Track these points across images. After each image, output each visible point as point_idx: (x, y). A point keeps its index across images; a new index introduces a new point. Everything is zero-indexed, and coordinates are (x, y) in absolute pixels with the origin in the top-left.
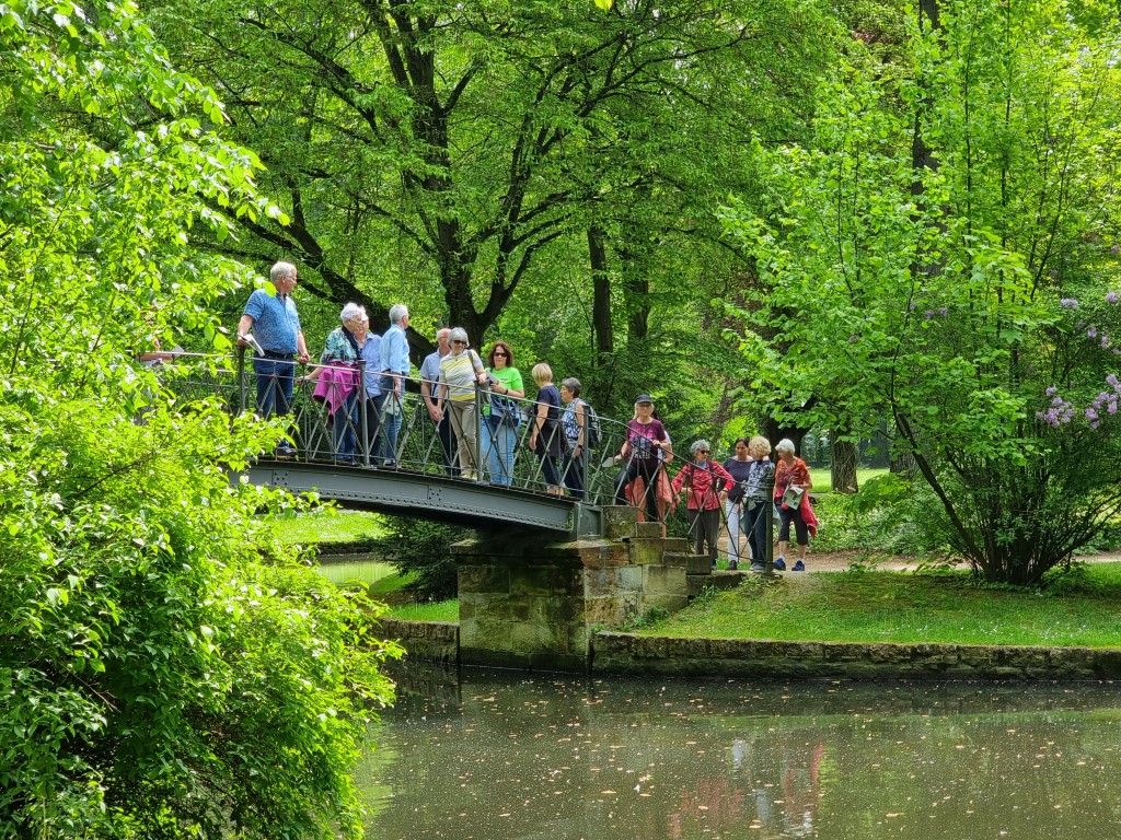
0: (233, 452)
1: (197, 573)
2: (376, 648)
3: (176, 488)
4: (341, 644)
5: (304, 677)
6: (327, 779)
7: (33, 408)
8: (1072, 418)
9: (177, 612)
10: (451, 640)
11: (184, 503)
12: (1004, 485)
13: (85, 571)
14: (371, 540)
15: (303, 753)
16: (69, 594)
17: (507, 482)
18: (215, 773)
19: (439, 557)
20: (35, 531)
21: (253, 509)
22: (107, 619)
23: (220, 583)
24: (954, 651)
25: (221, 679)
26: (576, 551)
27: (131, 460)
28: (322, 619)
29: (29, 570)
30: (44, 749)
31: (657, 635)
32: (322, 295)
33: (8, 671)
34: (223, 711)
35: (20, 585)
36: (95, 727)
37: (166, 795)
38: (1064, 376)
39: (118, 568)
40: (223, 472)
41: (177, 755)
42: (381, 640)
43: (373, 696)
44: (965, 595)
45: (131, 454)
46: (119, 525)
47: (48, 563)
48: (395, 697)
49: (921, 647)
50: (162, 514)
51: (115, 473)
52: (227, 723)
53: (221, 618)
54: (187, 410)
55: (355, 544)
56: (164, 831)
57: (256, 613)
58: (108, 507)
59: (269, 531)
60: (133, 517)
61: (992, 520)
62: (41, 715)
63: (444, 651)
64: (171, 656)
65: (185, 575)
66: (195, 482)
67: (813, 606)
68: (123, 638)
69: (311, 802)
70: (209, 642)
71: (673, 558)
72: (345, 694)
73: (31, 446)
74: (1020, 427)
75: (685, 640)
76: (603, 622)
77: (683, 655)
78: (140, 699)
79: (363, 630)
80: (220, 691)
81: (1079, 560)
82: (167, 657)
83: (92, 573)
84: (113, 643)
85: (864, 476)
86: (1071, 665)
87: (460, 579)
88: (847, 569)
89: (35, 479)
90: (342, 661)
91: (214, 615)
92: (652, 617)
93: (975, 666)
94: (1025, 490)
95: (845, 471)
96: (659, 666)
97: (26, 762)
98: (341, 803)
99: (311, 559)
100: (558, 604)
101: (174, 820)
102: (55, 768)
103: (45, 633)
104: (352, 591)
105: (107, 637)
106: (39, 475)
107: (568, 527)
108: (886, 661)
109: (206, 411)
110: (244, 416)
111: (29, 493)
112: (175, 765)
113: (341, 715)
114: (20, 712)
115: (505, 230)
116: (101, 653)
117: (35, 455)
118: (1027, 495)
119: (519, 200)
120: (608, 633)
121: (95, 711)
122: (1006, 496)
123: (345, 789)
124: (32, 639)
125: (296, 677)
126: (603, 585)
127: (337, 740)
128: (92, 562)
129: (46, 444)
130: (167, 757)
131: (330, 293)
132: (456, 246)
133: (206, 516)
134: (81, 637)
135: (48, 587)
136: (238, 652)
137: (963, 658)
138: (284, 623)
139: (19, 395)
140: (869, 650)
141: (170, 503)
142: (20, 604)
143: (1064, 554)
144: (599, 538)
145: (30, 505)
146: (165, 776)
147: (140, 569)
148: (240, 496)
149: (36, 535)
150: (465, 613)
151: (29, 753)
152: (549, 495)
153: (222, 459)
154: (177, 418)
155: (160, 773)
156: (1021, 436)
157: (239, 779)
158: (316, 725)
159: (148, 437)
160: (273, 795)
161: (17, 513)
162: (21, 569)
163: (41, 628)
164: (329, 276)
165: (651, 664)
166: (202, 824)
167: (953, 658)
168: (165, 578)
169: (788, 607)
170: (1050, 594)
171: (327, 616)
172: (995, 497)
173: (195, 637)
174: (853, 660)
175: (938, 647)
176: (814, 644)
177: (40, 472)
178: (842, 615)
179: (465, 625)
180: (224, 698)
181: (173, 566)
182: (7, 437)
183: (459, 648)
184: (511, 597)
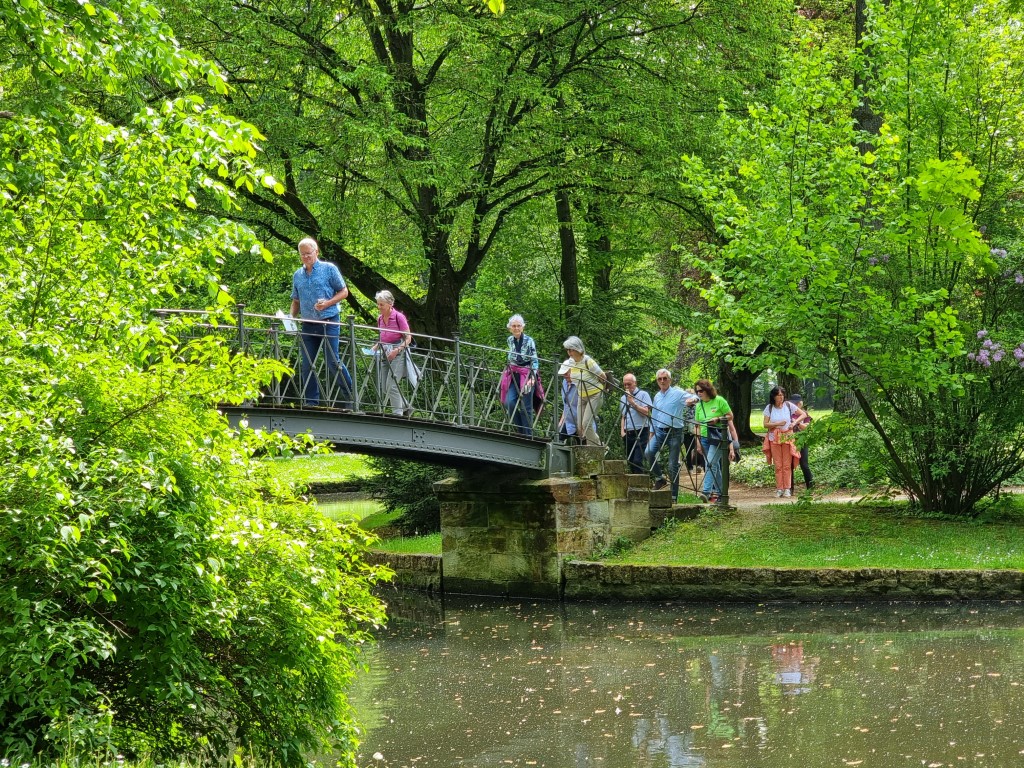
1: (203, 510)
2: (367, 573)
4: (336, 571)
5: (304, 601)
6: (324, 698)
7: (49, 361)
9: (186, 546)
10: (435, 571)
11: (189, 445)
12: (939, 423)
14: (360, 480)
16: (80, 532)
19: (423, 495)
20: (51, 473)
21: (252, 451)
22: (119, 556)
23: (224, 519)
24: (894, 575)
25: (228, 607)
26: (548, 487)
27: (140, 405)
28: (319, 550)
29: (46, 510)
30: (59, 674)
31: (623, 564)
33: (27, 602)
34: (230, 635)
35: (39, 524)
36: (106, 654)
38: (993, 321)
39: (130, 508)
40: (223, 415)
42: (371, 566)
43: (367, 619)
44: (903, 524)
45: (140, 399)
46: (130, 468)
47: (65, 503)
48: (387, 618)
49: (864, 571)
50: (169, 456)
51: (126, 417)
52: (234, 647)
53: (227, 550)
55: (346, 484)
57: (259, 545)
58: (120, 452)
60: (142, 460)
61: (927, 455)
62: (56, 642)
63: (429, 580)
64: (180, 587)
65: (191, 512)
67: (764, 535)
68: (134, 572)
69: (310, 719)
70: (216, 573)
71: (637, 493)
72: (340, 617)
73: (48, 395)
74: (953, 369)
75: (649, 568)
76: (573, 553)
77: (646, 582)
78: (151, 628)
79: (355, 558)
80: (226, 617)
81: (1007, 491)
82: (176, 588)
83: (105, 513)
84: (127, 576)
86: (1000, 586)
87: (443, 514)
88: (795, 502)
89: (52, 425)
90: (337, 586)
91: (220, 548)
92: (619, 547)
93: (914, 589)
94: (958, 426)
96: (625, 592)
97: (42, 687)
99: (305, 494)
100: (532, 536)
102: (69, 693)
103: (59, 567)
104: (343, 523)
105: (118, 571)
106: (56, 422)
107: (540, 466)
108: (832, 585)
111: (45, 437)
113: (339, 638)
114: (38, 640)
115: (479, 195)
116: (112, 585)
117: (52, 403)
118: (959, 433)
119: (492, 166)
120: (579, 563)
121: (106, 640)
122: (940, 433)
123: (340, 707)
124: (48, 573)
125: (296, 602)
126: (573, 519)
127: (334, 662)
128: (105, 502)
129: (62, 392)
132: (435, 209)
134: (92, 570)
135: (64, 525)
136: (244, 582)
137: (903, 581)
138: (284, 554)
139: (36, 349)
140: (817, 575)
142: (36, 542)
143: (993, 485)
144: (569, 475)
145: (46, 449)
147: (150, 509)
148: (241, 439)
149: (52, 477)
150: (447, 545)
151: (44, 678)
152: (523, 437)
155: (170, 694)
157: (245, 698)
158: (315, 648)
161: (34, 457)
162: (39, 509)
165: (618, 590)
167: (893, 581)
168: (174, 515)
169: (742, 536)
170: (981, 522)
171: (324, 547)
172: (931, 434)
173: (203, 567)
174: (802, 585)
175: (879, 571)
176: (766, 570)
177: (57, 420)
178: (791, 544)
179: (448, 556)
180: (230, 625)
181: (182, 504)
182: (26, 388)
183: (442, 577)
184: (489, 531)
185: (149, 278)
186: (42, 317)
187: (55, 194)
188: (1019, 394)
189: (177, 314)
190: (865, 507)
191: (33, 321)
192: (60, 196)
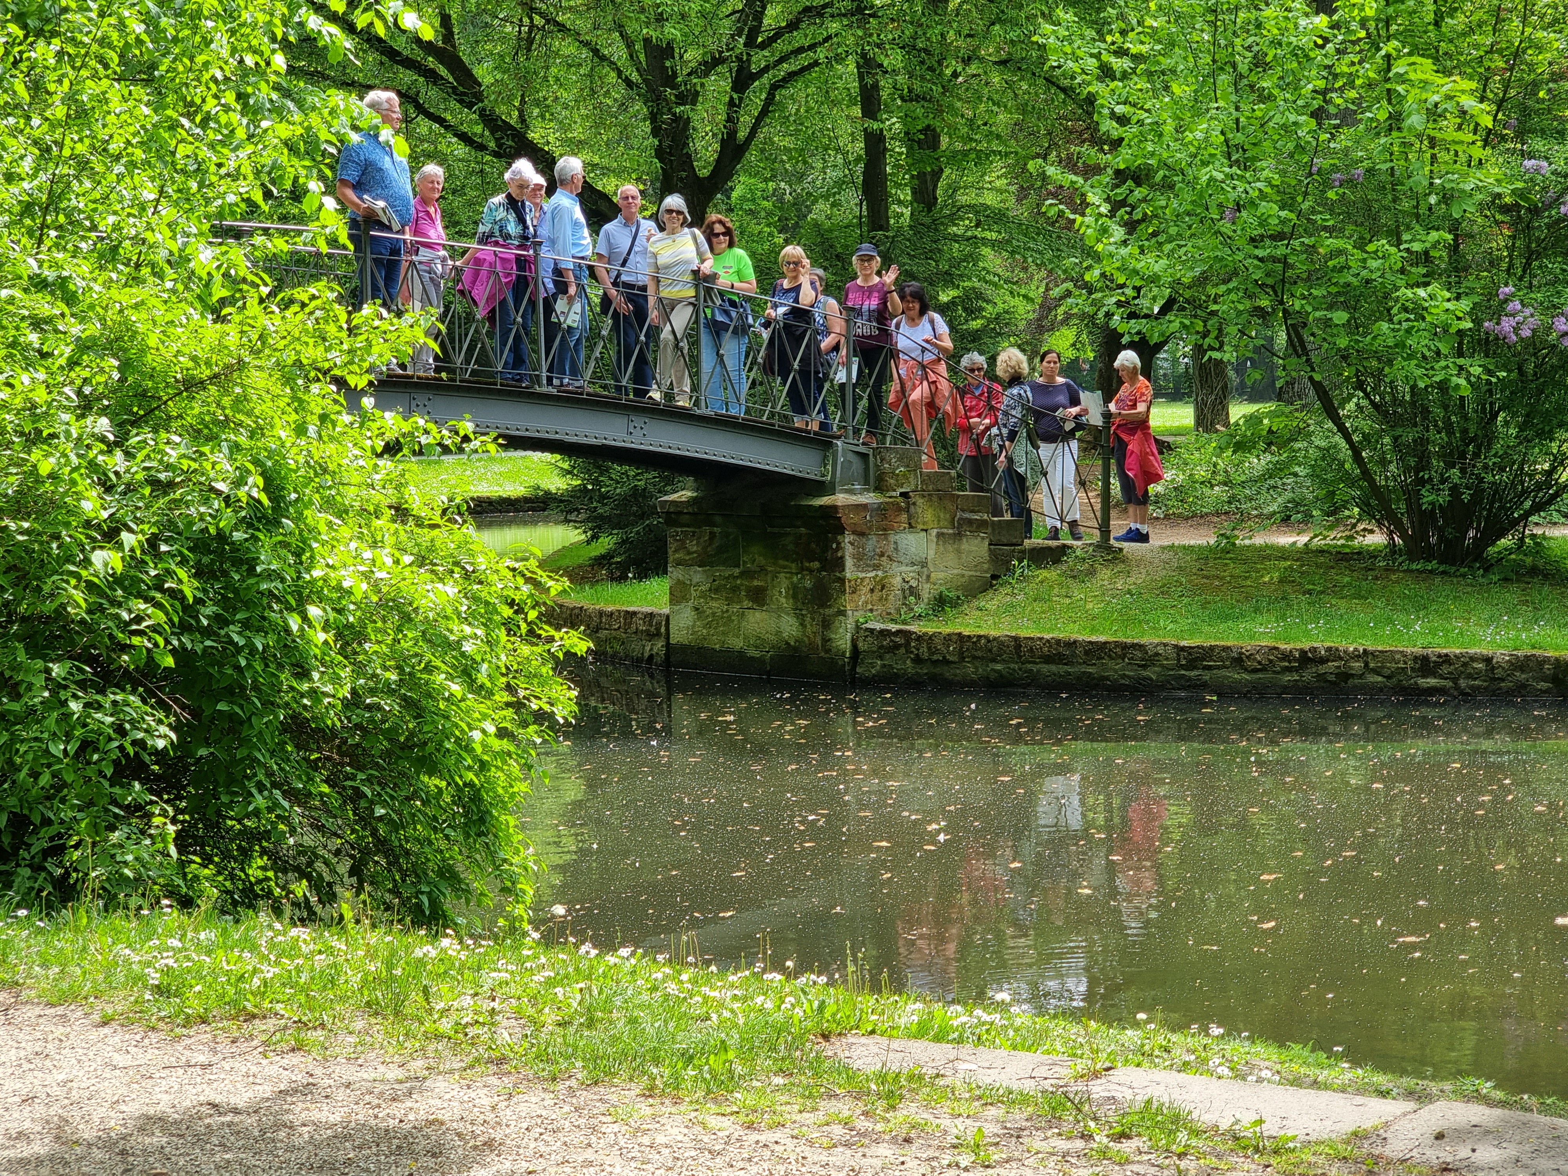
0: (351, 362)
1: (301, 532)
2: (551, 640)
3: (271, 413)
4: (502, 634)
5: (450, 677)
6: (482, 820)
7: (70, 299)
8: (1534, 331)
9: (274, 585)
10: (658, 634)
11: (283, 435)
12: (1436, 426)
13: (146, 527)
14: (547, 493)
15: (449, 784)
16: (123, 559)
17: (737, 411)
18: (328, 812)
19: (643, 516)
20: (75, 470)
21: (380, 445)
22: (175, 595)
23: (333, 546)
24: (1359, 656)
25: (336, 680)
26: (834, 508)
27: (208, 372)
28: (476, 599)
29: (67, 525)
30: (91, 772)
31: (947, 630)
32: (481, 147)
33: (39, 664)
34: (338, 724)
35: (54, 545)
36: (161, 744)
37: (260, 840)
38: (1524, 271)
39: (191, 524)
40: (338, 393)
41: (275, 785)
42: (558, 628)
43: (546, 707)
44: (1376, 578)
45: (208, 363)
46: (192, 464)
47: (93, 515)
48: (576, 708)
49: (1314, 650)
50: (252, 449)
51: (186, 390)
52: (344, 741)
53: (335, 595)
54: (287, 304)
55: (526, 499)
56: (257, 888)
57: (385, 590)
58: (177, 439)
59: (403, 475)
60: (212, 452)
61: (1417, 474)
62: (85, 725)
63: (648, 648)
64: (266, 647)
65: (285, 535)
66: (299, 405)
67: (1164, 590)
68: (198, 621)
69: (460, 853)
70: (319, 628)
71: (970, 522)
72: (508, 705)
73: (68, 351)
74: (1460, 344)
75: (986, 637)
76: (871, 610)
77: (982, 658)
78: (222, 706)
79: (532, 615)
80: (334, 696)
81: (1538, 531)
82: (260, 648)
83: (154, 530)
84: (184, 628)
85: (1238, 411)
86: (1520, 676)
87: (672, 547)
88: (1212, 541)
89: (74, 397)
90: (503, 657)
91: (326, 591)
92: (941, 603)
93: (1388, 678)
94: (1465, 431)
95: (1214, 404)
96: (948, 673)
97: (65, 791)
98: (502, 855)
99: (460, 514)
100: (808, 584)
101: (270, 874)
102: (106, 800)
103: (89, 612)
104: (516, 560)
105: (176, 620)
106: (79, 393)
107: (823, 476)
108: (1264, 669)
109: (314, 303)
110: (367, 310)
111: (66, 417)
112: (271, 797)
113: (502, 733)
114: (57, 721)
115: (739, 58)
116: (167, 642)
117: (73, 363)
118: (1467, 440)
119: (759, 16)
120: (878, 626)
121: (160, 722)
122: (1437, 439)
123: (508, 836)
124: (73, 621)
125: (440, 678)
126: (872, 558)
127: (497, 767)
128: (154, 514)
129: (88, 348)
130: (261, 787)
131: (492, 145)
132: (670, 80)
133: (314, 451)
134: (139, 619)
135: (93, 549)
136: (360, 644)
137: (1372, 665)
138: (423, 603)
139: (50, 279)
140: (1241, 653)
141: (263, 435)
142: (56, 572)
143: (1516, 522)
144: (868, 490)
145: (68, 433)
146: (257, 813)
147: (221, 525)
148: (362, 426)
149: (75, 475)
150: (677, 595)
151: (69, 778)
152: (798, 429)
153: (336, 372)
154: (272, 312)
155: (250, 808)
156: (1461, 354)
157: (362, 819)
158: (467, 746)
159: (233, 340)
160: (407, 842)
161: (50, 445)
162: (55, 523)
163: (84, 605)
164: (490, 120)
165: (938, 670)
166: (309, 881)
167: (1357, 665)
168: (256, 539)
169: (1129, 592)
170: (1495, 578)
171: (483, 595)
172: (1422, 442)
173: (300, 621)
174: (1218, 668)
175: (1337, 649)
176: (1165, 645)
177: (80, 388)
178: (1204, 605)
179: (678, 612)
180: (340, 707)
181: (269, 522)
182: (33, 338)
183: (668, 645)
184: (742, 574)
185: (223, 171)
186: (56, 229)
187: (79, 37)
188: (1560, 384)
189: (266, 231)
190: (1321, 551)
191: (41, 235)
192: (86, 40)
